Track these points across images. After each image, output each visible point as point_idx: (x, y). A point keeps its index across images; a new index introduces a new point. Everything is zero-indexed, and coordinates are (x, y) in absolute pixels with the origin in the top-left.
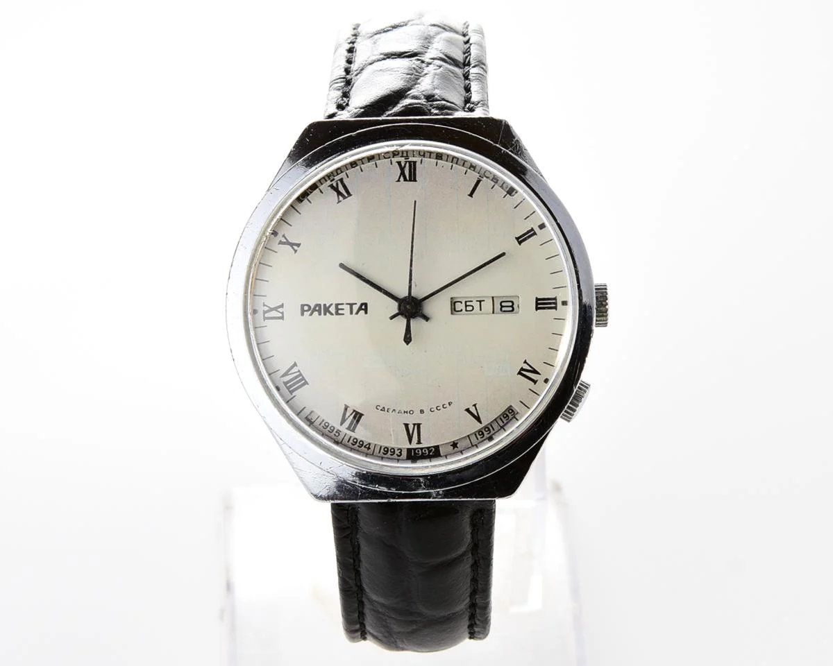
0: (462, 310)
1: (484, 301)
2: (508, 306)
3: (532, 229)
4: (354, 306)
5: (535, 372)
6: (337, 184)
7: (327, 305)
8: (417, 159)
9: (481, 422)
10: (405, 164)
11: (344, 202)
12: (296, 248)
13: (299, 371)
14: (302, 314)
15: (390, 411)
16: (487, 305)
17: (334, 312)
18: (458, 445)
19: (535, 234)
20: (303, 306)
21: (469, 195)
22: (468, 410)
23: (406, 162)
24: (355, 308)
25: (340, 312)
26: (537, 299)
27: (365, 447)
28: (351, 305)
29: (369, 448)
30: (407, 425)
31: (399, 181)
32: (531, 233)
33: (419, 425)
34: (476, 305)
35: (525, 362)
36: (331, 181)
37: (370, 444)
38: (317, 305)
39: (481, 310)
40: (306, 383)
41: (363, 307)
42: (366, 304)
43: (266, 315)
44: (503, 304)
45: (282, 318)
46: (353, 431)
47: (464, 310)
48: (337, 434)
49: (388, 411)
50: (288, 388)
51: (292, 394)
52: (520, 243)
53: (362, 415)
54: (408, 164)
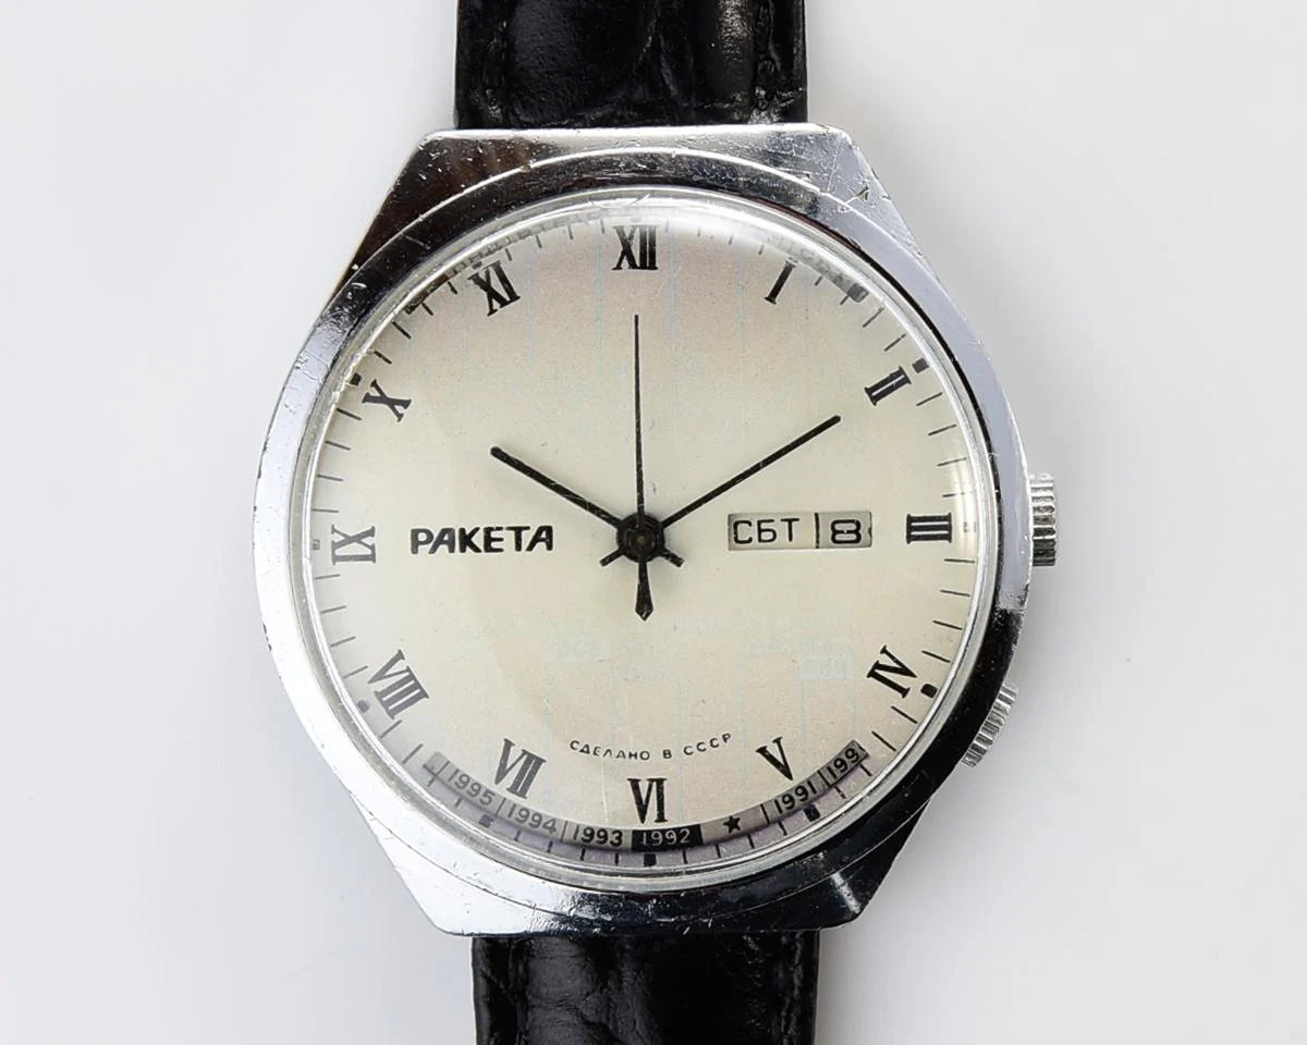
0: (750, 540)
1: (797, 520)
2: (849, 532)
3: (901, 371)
4: (524, 533)
5: (905, 671)
6: (488, 273)
7: (468, 532)
8: (659, 221)
9: (789, 776)
10: (631, 231)
11: (501, 311)
12: (399, 409)
13: (408, 669)
14: (415, 550)
15: (601, 754)
16: (804, 531)
17: (481, 545)
18: (740, 825)
19: (906, 381)
20: (415, 533)
21: (768, 299)
22: (762, 751)
23: (633, 227)
24: (527, 537)
25: (494, 545)
26: (910, 519)
27: (545, 826)
28: (518, 531)
29: (553, 829)
30: (635, 784)
32: (897, 380)
33: (660, 782)
34: (781, 530)
35: (884, 651)
36: (475, 267)
37: (554, 820)
38: (444, 531)
39: (791, 539)
40: (423, 695)
41: (544, 535)
42: (549, 530)
43: (339, 552)
44: (838, 527)
45: (372, 558)
46: (523, 794)
47: (755, 538)
48: (486, 800)
49: (595, 754)
50: (386, 705)
51: (393, 718)
52: (875, 400)
53: (540, 761)
54: (637, 230)
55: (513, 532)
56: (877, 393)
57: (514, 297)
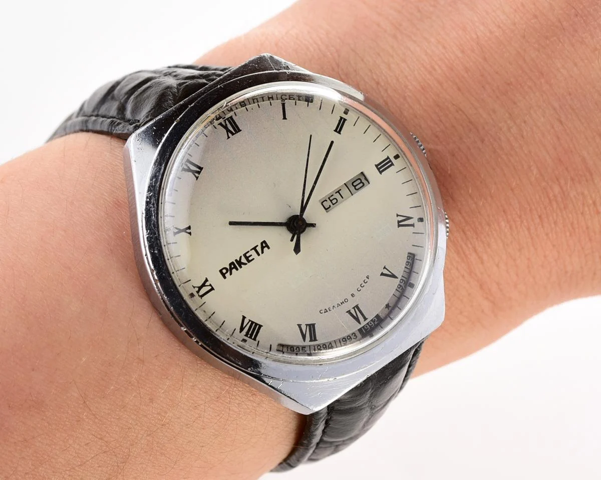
1: (340, 190)
2: (359, 182)
3: (341, 118)
4: (257, 248)
6: (186, 165)
7: (238, 260)
8: (231, 114)
9: (396, 277)
10: (225, 122)
11: (201, 176)
12: (189, 231)
13: (250, 321)
14: (225, 277)
16: (345, 192)
18: (390, 305)
19: (345, 120)
20: (221, 271)
21: (283, 119)
22: (382, 274)
23: (225, 121)
24: (259, 249)
25: (250, 259)
26: (377, 166)
27: (329, 347)
28: (255, 249)
29: (332, 347)
30: (349, 312)
31: (229, 137)
32: (342, 121)
33: (357, 306)
34: (337, 196)
35: (398, 215)
36: (182, 166)
38: (230, 265)
39: (343, 198)
40: (260, 326)
41: (264, 245)
42: (264, 242)
43: (200, 294)
44: (355, 184)
45: (212, 289)
46: (315, 340)
47: (331, 205)
48: (303, 350)
49: (330, 310)
50: (250, 337)
51: (256, 341)
52: (339, 132)
53: (313, 325)
54: (227, 121)
55: (253, 251)
56: (338, 130)
57: (201, 169)
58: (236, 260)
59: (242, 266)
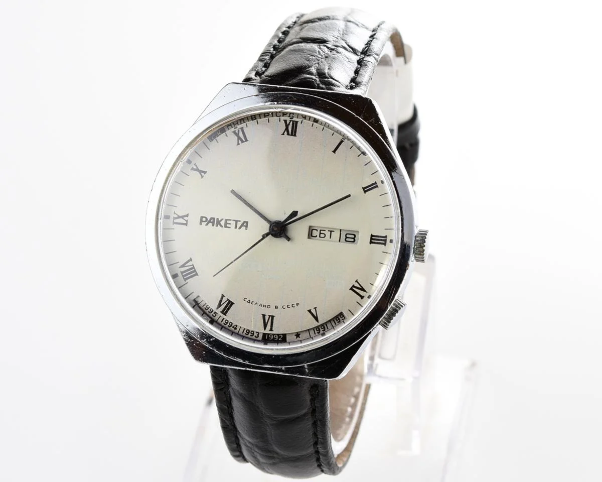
0: (316, 236)
1: (334, 231)
2: (351, 237)
3: (376, 183)
4: (238, 223)
5: (363, 289)
6: (239, 131)
8: (299, 120)
9: (317, 321)
10: (290, 122)
11: (242, 145)
12: (203, 174)
13: (193, 265)
14: (201, 224)
15: (254, 304)
16: (336, 235)
17: (223, 225)
18: (300, 336)
19: (377, 186)
21: (333, 152)
22: (310, 311)
26: (372, 236)
27: (233, 327)
29: (236, 329)
30: (264, 316)
32: (374, 186)
33: (273, 317)
34: (328, 234)
35: (357, 281)
36: (235, 128)
37: (237, 326)
39: (330, 238)
40: (197, 274)
43: (175, 221)
45: (186, 224)
46: (225, 314)
47: (318, 236)
48: (214, 315)
49: (252, 303)
50: (183, 276)
51: (185, 281)
52: (365, 192)
53: (233, 303)
54: (292, 122)
55: (234, 222)
56: (366, 189)
57: (246, 140)
58: (218, 219)
59: (219, 226)
